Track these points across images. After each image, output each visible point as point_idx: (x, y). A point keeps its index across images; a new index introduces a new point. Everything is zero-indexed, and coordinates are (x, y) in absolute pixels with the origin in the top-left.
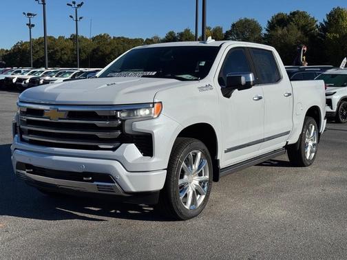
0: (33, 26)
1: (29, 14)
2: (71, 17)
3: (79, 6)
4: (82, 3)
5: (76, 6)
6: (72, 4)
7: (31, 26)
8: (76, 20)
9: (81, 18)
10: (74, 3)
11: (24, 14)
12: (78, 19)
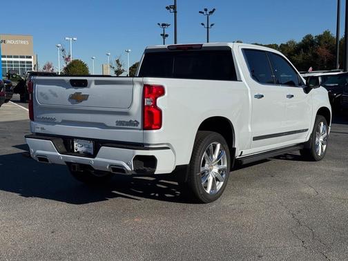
0: (167, 36)
1: (163, 25)
2: (203, 24)
3: (211, 12)
4: (214, 10)
5: (208, 13)
6: (203, 11)
7: (165, 36)
8: (208, 28)
9: (212, 25)
10: (206, 10)
11: (159, 24)
12: (209, 26)
